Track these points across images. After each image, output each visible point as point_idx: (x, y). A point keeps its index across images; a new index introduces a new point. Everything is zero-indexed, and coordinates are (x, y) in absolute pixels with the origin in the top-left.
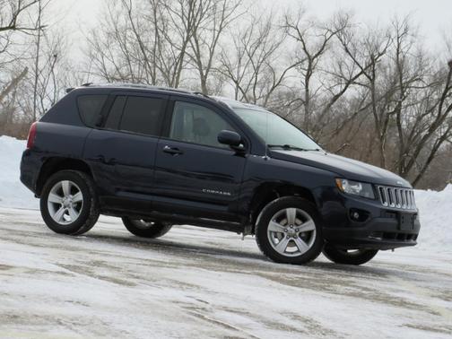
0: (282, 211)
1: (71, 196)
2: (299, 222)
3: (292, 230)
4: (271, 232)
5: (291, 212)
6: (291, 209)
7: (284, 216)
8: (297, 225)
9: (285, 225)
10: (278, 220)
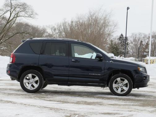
0: (116, 80)
1: (33, 79)
2: (122, 81)
3: (121, 85)
4: (114, 88)
5: (119, 79)
6: (118, 78)
7: (117, 81)
8: (122, 82)
9: (118, 84)
10: (115, 83)
